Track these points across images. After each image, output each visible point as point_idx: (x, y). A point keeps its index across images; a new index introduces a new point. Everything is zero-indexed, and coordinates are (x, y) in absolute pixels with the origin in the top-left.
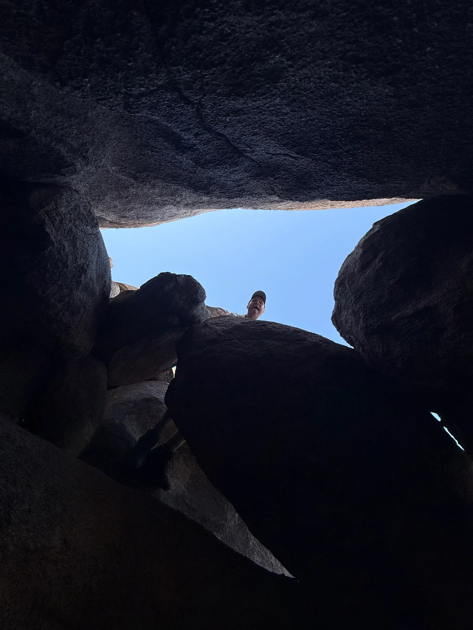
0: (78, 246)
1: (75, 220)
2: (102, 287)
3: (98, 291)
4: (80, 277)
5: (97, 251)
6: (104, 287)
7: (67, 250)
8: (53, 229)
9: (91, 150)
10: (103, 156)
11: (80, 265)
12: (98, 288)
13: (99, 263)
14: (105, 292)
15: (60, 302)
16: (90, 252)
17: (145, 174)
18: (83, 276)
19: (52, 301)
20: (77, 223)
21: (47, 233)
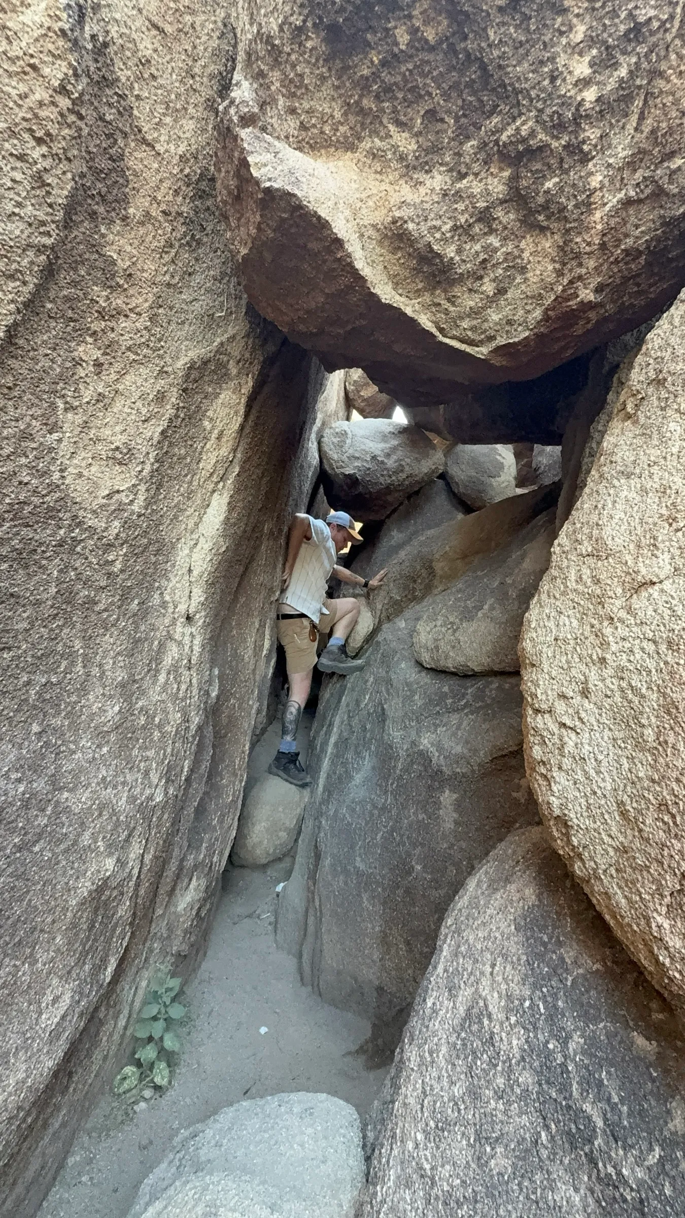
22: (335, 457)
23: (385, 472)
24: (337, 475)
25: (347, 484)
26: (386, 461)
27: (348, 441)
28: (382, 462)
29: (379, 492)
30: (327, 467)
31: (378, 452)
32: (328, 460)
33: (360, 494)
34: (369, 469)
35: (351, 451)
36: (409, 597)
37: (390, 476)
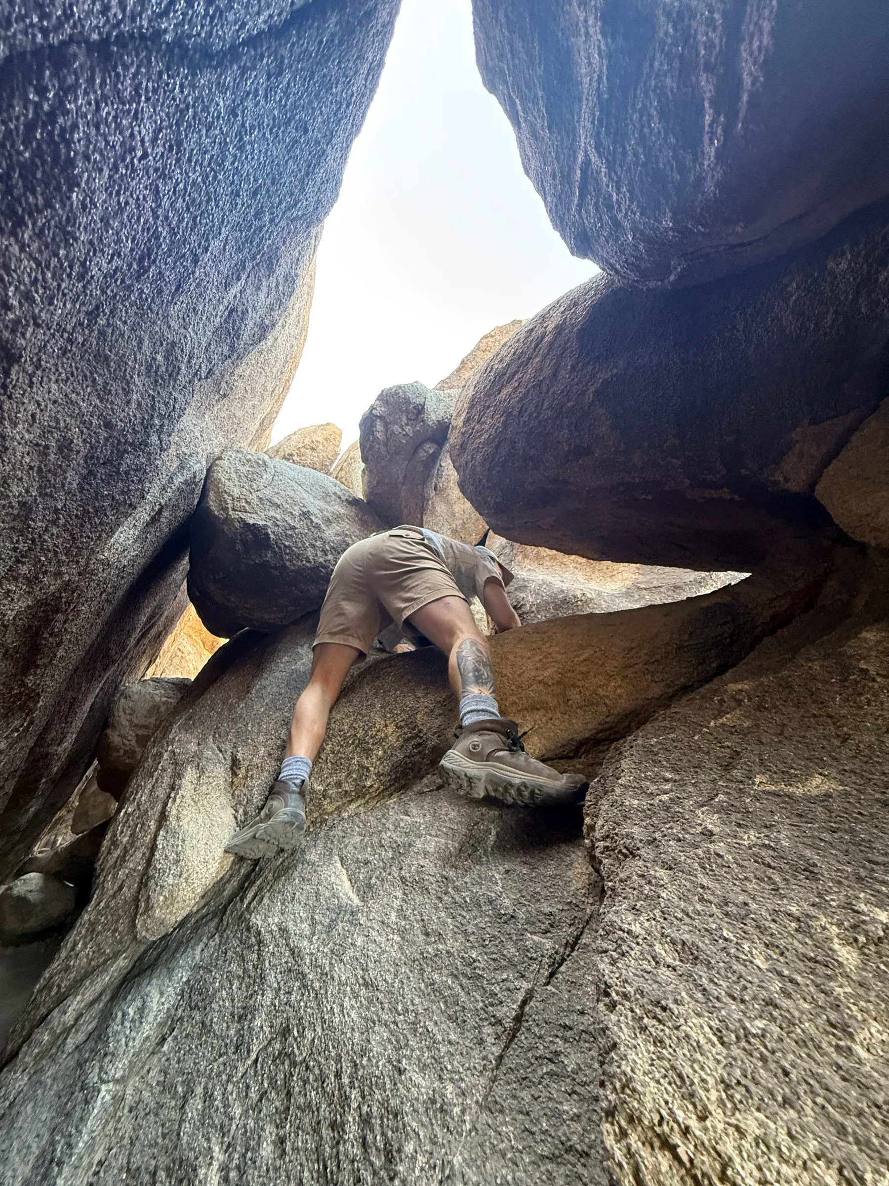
0: (279, 503)
1: (251, 486)
2: (338, 500)
3: (340, 509)
4: (312, 522)
5: (294, 484)
6: (340, 498)
7: (278, 517)
8: (253, 515)
9: (184, 449)
10: (192, 434)
11: (300, 515)
12: (336, 507)
13: (308, 489)
14: (347, 500)
15: (326, 555)
16: (292, 493)
17: (223, 385)
18: (312, 517)
19: (321, 560)
20: (255, 487)
21: (254, 524)
22: (236, 492)
23: (318, 544)
24: (228, 520)
25: (244, 542)
26: (323, 527)
27: (267, 477)
28: (317, 527)
29: (301, 571)
30: (213, 505)
31: (313, 510)
32: (218, 493)
33: (266, 565)
34: (294, 528)
35: (267, 491)
36: (346, 787)
37: (325, 552)
